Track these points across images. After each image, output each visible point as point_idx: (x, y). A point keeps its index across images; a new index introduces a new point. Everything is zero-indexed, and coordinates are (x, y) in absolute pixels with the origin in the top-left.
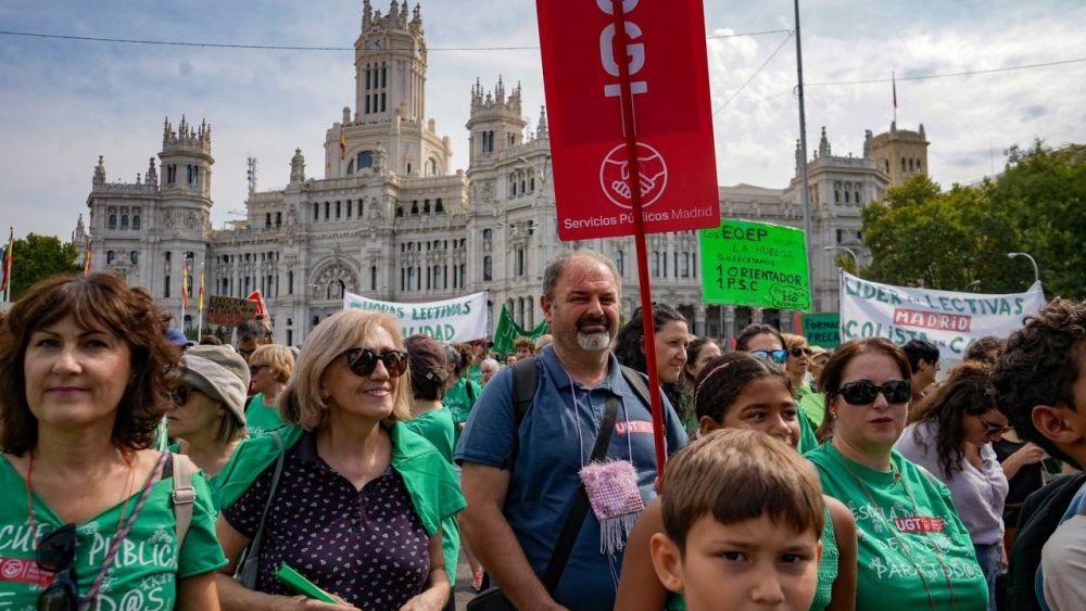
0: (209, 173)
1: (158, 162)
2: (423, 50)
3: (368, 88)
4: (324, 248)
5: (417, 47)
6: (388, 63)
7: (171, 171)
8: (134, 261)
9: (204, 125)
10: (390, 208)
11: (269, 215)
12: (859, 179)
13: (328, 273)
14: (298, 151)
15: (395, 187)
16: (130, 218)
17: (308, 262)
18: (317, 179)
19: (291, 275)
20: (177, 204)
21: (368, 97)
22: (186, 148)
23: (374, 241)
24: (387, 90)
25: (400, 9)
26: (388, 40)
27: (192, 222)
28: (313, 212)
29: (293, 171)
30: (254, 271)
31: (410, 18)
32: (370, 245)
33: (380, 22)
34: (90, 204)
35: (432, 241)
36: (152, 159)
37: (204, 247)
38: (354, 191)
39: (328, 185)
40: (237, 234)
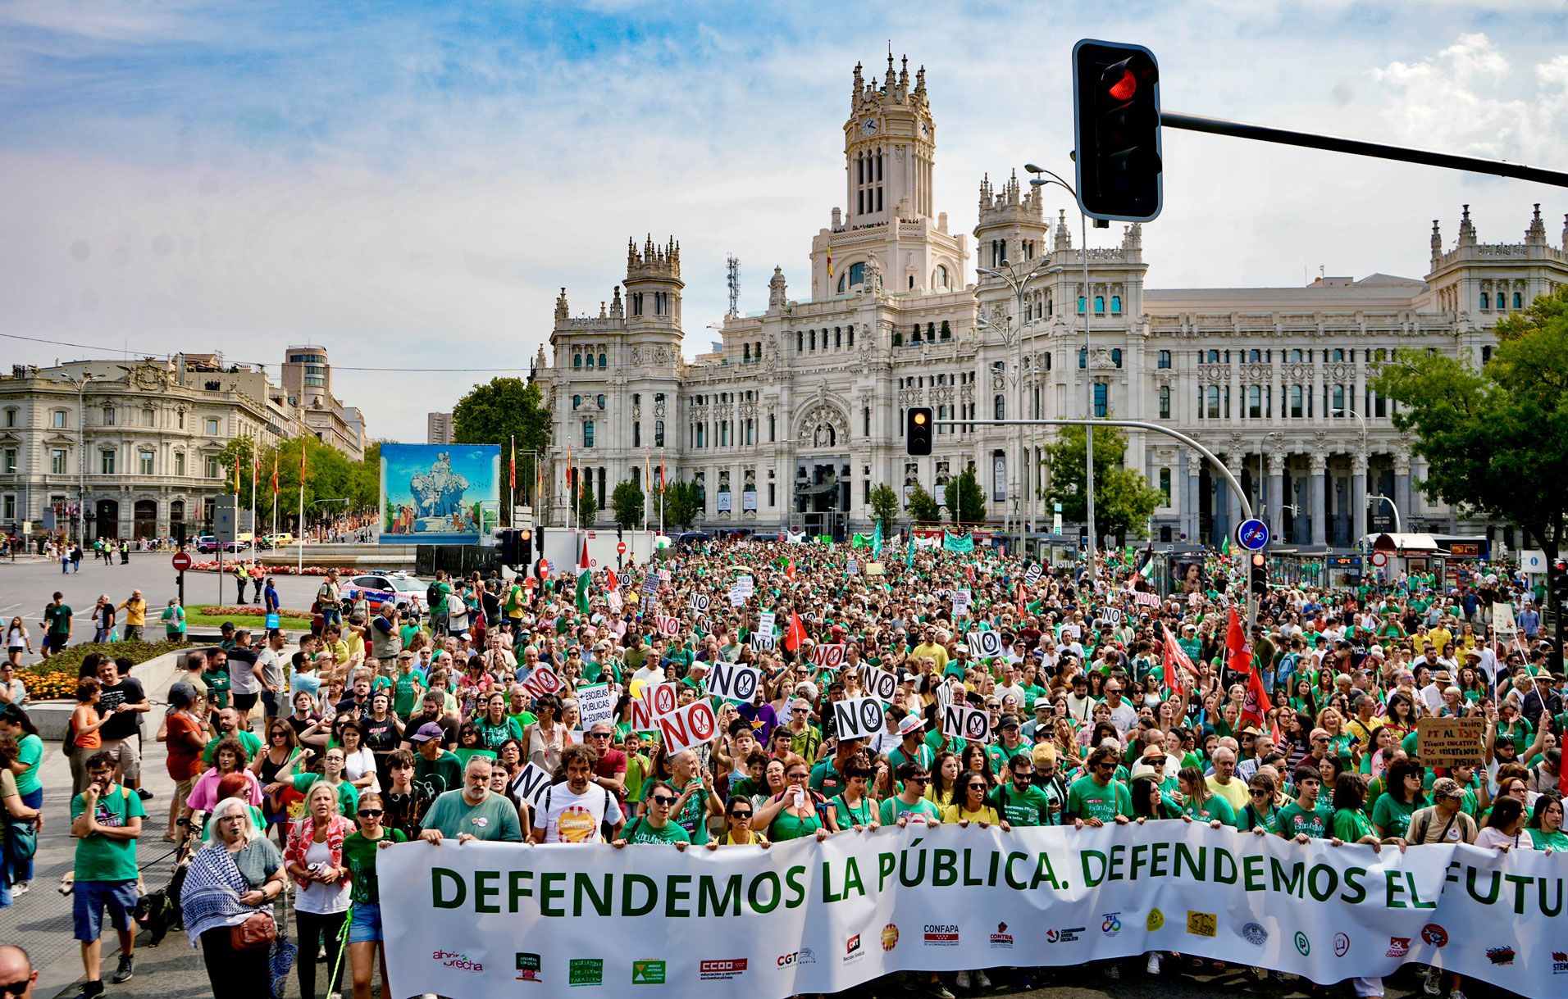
0: (678, 300)
1: (623, 291)
2: (929, 128)
3: (861, 182)
4: (809, 386)
5: (920, 125)
6: (884, 150)
7: (637, 300)
8: (601, 406)
9: (671, 244)
10: (884, 337)
11: (747, 346)
12: (1521, 275)
13: (814, 416)
14: (778, 270)
15: (892, 310)
16: (596, 357)
17: (791, 404)
18: (800, 303)
19: (772, 419)
20: (644, 339)
21: (861, 193)
22: (652, 273)
23: (867, 377)
24: (884, 184)
25: (898, 78)
26: (883, 119)
27: (661, 359)
28: (796, 343)
29: (773, 294)
30: (732, 414)
31: (911, 90)
32: (862, 382)
33: (875, 99)
34: (553, 342)
35: (935, 375)
36: (617, 288)
37: (675, 387)
38: (843, 316)
39: (813, 311)
40: (711, 371)
